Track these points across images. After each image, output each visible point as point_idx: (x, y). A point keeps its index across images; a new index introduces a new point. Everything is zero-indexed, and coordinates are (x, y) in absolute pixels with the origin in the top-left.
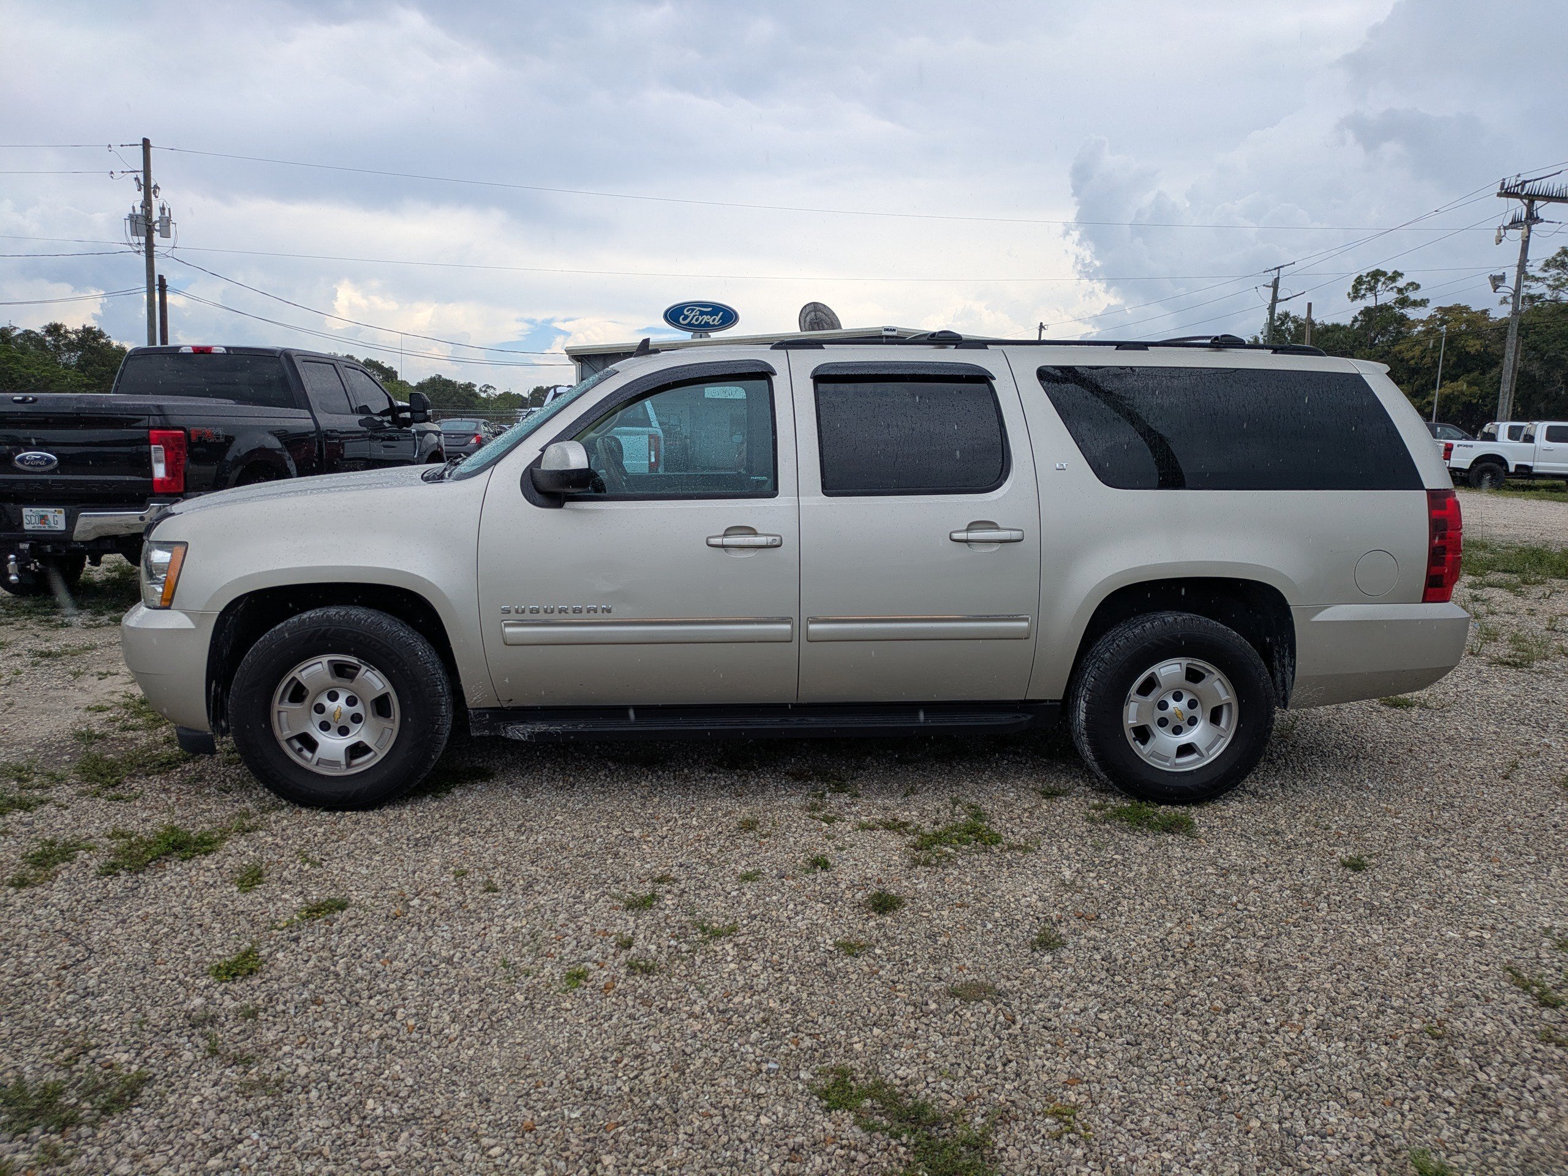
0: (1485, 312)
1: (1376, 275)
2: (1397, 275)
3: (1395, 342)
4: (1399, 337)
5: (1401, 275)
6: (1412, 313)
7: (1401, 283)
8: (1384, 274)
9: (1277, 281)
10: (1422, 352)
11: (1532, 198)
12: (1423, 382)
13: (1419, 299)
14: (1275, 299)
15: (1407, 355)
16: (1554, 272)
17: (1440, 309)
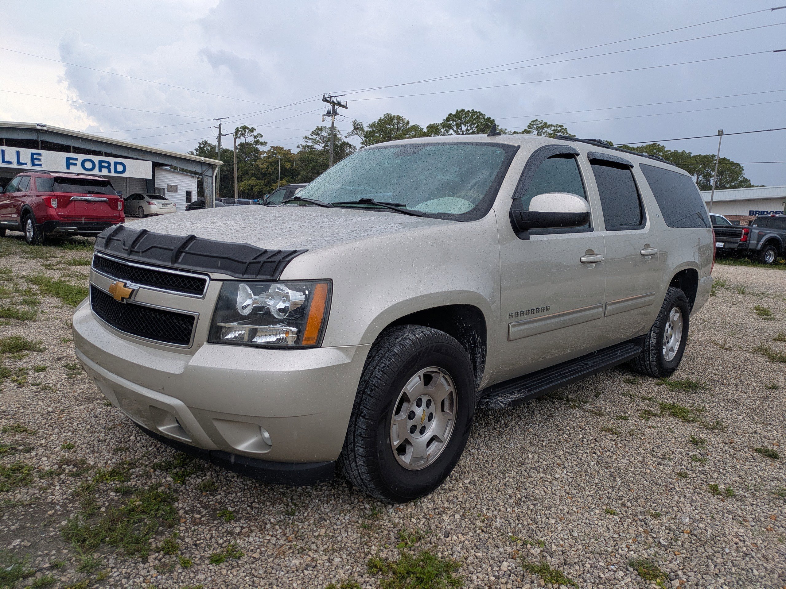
0: (289, 150)
1: (244, 128)
2: (252, 130)
3: (255, 160)
4: (256, 159)
5: (255, 129)
6: (261, 148)
7: (255, 133)
8: (248, 128)
9: (220, 125)
10: (267, 166)
11: (334, 104)
12: (268, 179)
13: (263, 142)
14: (220, 135)
15: (261, 167)
16: (315, 136)
17: (272, 147)
